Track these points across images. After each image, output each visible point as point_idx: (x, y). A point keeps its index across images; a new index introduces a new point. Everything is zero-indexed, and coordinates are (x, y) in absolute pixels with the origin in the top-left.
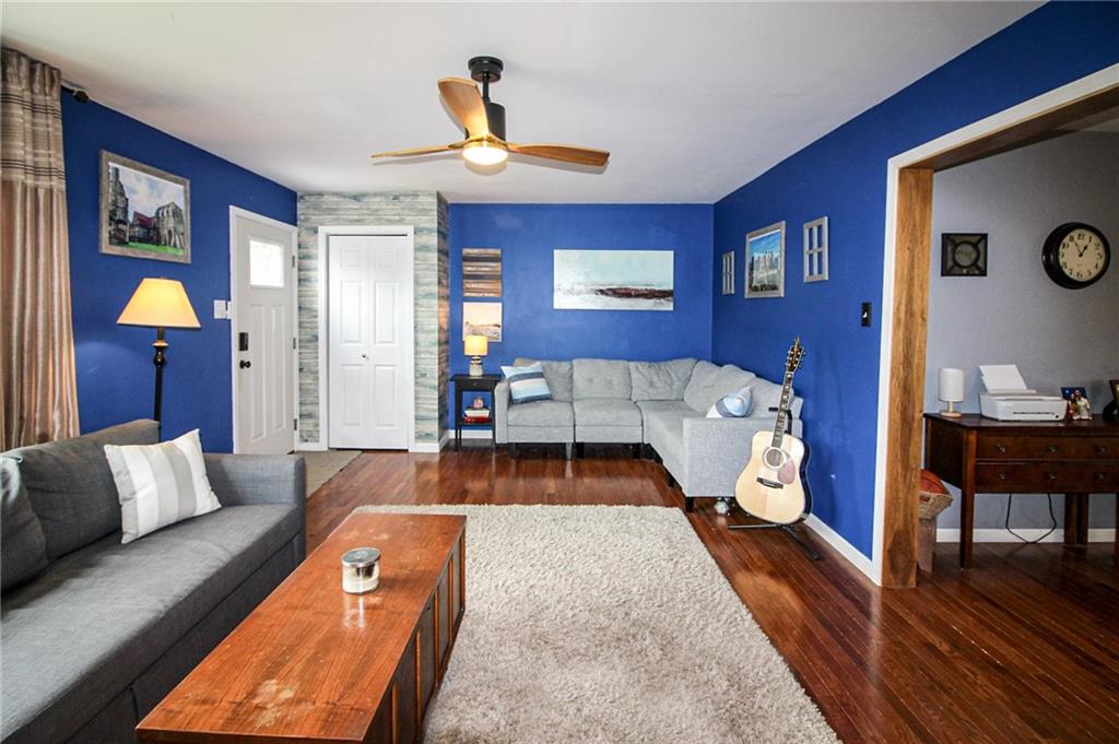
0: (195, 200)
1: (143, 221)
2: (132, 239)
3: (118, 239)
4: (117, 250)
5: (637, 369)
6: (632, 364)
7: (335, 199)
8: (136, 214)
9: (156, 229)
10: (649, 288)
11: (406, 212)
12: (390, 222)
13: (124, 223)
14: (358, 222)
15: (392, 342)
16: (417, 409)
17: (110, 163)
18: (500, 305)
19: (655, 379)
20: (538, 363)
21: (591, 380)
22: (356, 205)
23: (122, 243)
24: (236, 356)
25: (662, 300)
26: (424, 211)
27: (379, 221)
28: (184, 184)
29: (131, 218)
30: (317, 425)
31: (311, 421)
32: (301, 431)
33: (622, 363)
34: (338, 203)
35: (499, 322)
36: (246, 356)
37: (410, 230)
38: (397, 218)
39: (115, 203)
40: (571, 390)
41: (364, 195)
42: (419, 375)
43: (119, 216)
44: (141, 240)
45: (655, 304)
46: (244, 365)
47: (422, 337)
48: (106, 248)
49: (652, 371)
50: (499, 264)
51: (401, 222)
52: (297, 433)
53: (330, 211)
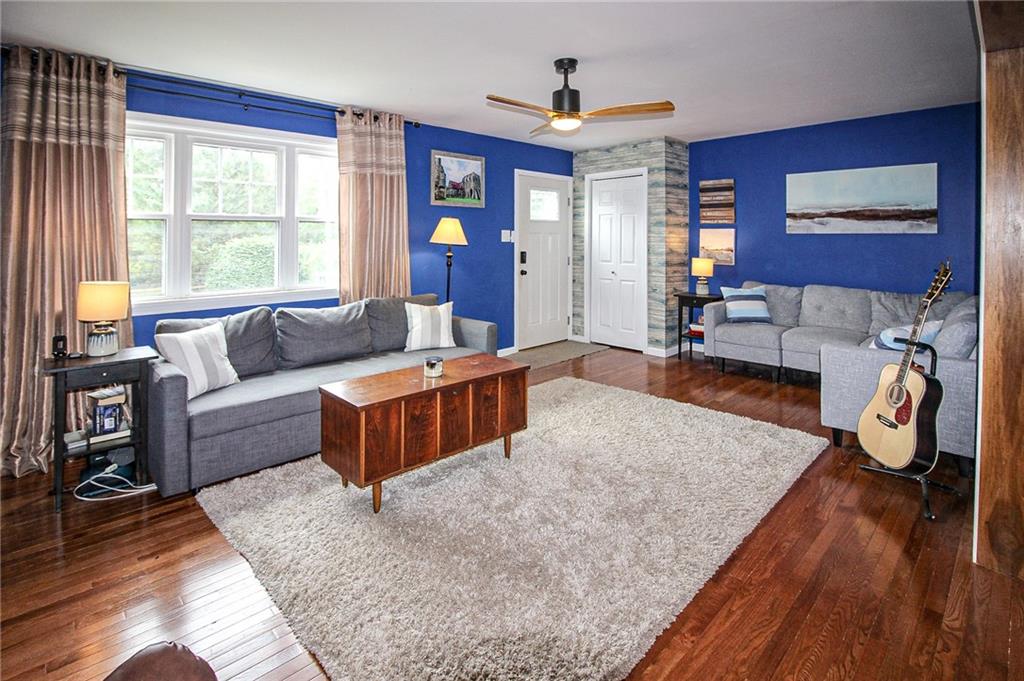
0: (488, 170)
1: (455, 186)
2: (448, 196)
3: (439, 197)
4: (439, 203)
5: (879, 300)
6: (873, 295)
7: (596, 153)
8: (451, 182)
9: (462, 189)
10: (902, 208)
11: (642, 156)
12: (633, 166)
13: (443, 188)
14: (610, 168)
15: (633, 262)
16: (649, 318)
17: (436, 155)
18: (733, 230)
19: (901, 313)
20: (763, 287)
21: (819, 308)
22: (609, 156)
23: (442, 198)
24: (518, 266)
25: (921, 222)
26: (655, 154)
27: (624, 167)
28: (481, 160)
29: (447, 184)
30: (583, 323)
31: (580, 319)
32: (573, 326)
33: (861, 293)
34: (597, 156)
35: (732, 246)
36: (524, 267)
37: (645, 169)
38: (636, 162)
39: (438, 177)
40: (798, 316)
41: (614, 147)
42: (651, 290)
43: (441, 184)
44: (453, 196)
45: (912, 226)
46: (523, 273)
47: (653, 258)
48: (434, 202)
49: (898, 304)
50: (733, 192)
51: (639, 165)
52: (570, 327)
53: (592, 162)
